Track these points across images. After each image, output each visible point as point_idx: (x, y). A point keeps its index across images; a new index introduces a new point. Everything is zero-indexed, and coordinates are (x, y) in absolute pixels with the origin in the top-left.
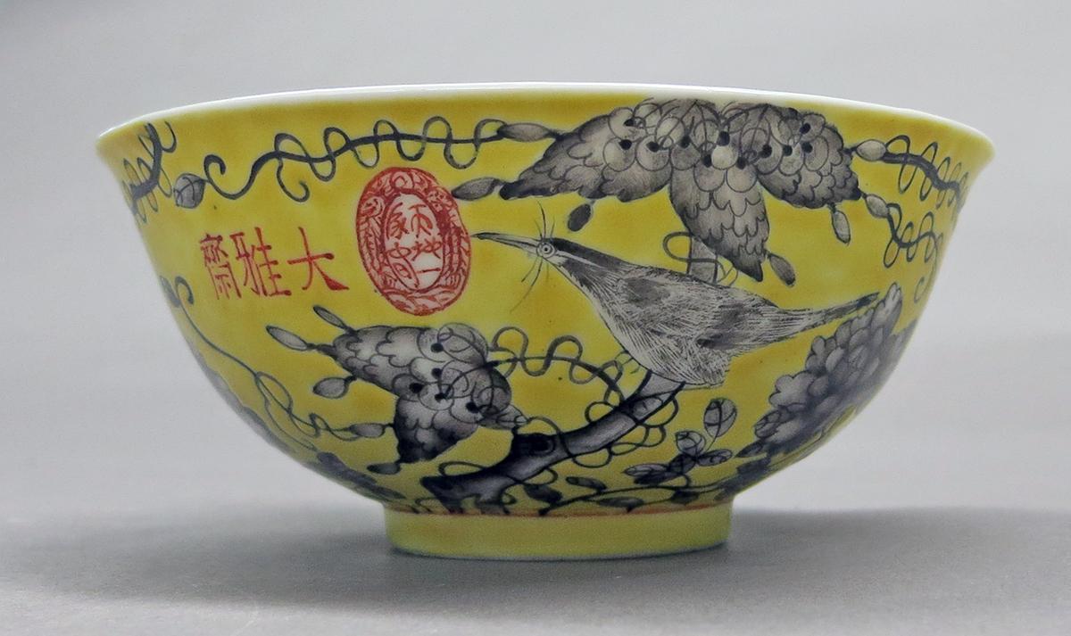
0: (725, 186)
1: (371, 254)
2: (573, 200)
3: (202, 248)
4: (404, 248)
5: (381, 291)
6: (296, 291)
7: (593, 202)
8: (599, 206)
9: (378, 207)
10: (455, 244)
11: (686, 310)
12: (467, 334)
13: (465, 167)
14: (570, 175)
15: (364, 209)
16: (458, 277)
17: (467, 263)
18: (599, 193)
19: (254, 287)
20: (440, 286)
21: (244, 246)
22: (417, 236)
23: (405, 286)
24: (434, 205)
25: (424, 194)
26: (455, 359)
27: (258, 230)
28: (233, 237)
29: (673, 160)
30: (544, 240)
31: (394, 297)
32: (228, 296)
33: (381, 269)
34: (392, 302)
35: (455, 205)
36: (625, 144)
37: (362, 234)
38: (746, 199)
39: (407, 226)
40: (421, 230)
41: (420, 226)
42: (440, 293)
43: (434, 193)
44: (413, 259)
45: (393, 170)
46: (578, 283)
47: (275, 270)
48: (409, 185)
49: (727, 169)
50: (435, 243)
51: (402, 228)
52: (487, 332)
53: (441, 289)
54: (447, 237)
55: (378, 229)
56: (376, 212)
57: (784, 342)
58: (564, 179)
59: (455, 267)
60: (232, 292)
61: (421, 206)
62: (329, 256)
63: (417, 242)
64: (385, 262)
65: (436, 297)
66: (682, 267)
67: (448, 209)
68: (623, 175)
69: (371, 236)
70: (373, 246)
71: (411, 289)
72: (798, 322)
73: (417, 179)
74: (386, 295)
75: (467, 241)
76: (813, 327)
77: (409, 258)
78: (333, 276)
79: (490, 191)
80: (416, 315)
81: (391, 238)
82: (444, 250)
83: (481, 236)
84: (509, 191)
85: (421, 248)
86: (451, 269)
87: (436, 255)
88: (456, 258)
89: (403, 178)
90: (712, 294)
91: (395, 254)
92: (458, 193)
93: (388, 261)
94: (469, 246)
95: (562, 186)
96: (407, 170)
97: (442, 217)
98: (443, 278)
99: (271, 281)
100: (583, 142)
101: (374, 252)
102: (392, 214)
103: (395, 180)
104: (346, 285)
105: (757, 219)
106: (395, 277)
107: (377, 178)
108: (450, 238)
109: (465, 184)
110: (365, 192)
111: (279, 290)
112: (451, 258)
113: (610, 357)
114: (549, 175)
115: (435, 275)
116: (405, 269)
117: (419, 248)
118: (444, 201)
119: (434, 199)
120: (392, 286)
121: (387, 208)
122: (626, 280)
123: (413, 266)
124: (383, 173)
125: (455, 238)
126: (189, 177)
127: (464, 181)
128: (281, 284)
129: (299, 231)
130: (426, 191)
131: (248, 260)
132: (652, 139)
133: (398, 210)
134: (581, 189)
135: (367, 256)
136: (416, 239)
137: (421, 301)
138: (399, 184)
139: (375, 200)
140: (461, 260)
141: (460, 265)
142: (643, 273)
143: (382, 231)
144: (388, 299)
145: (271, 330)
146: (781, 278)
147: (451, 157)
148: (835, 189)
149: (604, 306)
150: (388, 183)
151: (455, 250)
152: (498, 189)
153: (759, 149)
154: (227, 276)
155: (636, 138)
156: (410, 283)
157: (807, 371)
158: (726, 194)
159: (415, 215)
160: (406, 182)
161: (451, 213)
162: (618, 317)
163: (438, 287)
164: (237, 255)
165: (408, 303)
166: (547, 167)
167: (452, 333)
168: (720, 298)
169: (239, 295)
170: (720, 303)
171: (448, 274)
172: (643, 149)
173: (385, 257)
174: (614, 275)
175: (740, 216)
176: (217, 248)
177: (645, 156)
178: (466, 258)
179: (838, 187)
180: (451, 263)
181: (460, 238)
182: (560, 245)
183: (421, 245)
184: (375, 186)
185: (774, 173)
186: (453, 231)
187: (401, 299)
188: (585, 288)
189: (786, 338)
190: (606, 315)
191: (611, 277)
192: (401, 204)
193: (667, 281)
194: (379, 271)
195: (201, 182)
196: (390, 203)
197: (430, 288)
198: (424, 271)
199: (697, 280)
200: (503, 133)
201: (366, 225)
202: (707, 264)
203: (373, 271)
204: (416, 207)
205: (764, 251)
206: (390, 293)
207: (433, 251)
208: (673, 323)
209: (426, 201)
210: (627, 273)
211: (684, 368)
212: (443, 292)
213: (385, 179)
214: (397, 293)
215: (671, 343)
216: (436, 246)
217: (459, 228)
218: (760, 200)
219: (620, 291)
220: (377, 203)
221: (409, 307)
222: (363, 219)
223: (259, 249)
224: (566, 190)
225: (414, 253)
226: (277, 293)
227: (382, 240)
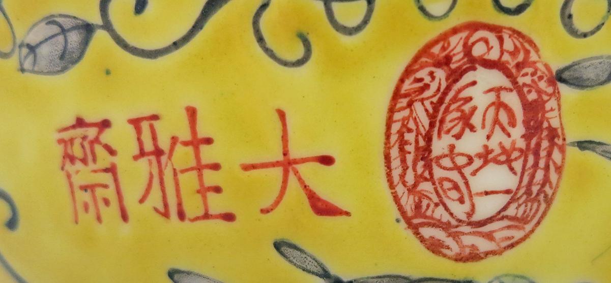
1: (403, 161)
3: (61, 141)
4: (462, 155)
5: (408, 221)
6: (246, 214)
9: (434, 86)
10: (543, 154)
13: (585, 35)
15: (407, 86)
16: (535, 206)
17: (554, 185)
19: (161, 207)
20: (507, 217)
21: (154, 138)
22: (488, 137)
23: (451, 214)
24: (526, 90)
25: (514, 71)
27: (192, 113)
28: (136, 123)
31: (427, 232)
32: (99, 219)
33: (415, 185)
34: (422, 240)
35: (556, 94)
37: (396, 127)
39: (476, 120)
40: (497, 127)
41: (496, 121)
42: (503, 229)
43: (529, 70)
44: (474, 173)
45: (474, 27)
47: (211, 178)
48: (494, 55)
50: (514, 149)
51: (466, 122)
53: (506, 223)
54: (534, 142)
55: (425, 121)
56: (427, 94)
59: (535, 189)
60: (111, 213)
61: (506, 89)
62: (327, 160)
63: (486, 147)
64: (427, 174)
65: (495, 235)
67: (545, 98)
69: (410, 131)
70: (410, 148)
71: (460, 221)
73: (509, 45)
74: (415, 229)
75: (562, 150)
77: (467, 171)
78: (326, 193)
80: (456, 260)
81: (443, 136)
82: (525, 161)
83: (583, 145)
85: (490, 156)
86: (528, 192)
87: (512, 169)
88: (540, 175)
89: (486, 42)
91: (446, 162)
92: (566, 75)
93: (431, 174)
94: (563, 159)
96: (496, 30)
97: (533, 109)
98: (513, 206)
99: (199, 196)
101: (410, 159)
102: (455, 99)
103: (473, 44)
104: (345, 209)
106: (436, 199)
107: (444, 37)
108: (538, 145)
110: (416, 59)
111: (212, 211)
112: (533, 176)
115: (503, 200)
116: (456, 187)
117: (486, 156)
118: (543, 85)
119: (527, 80)
120: (429, 213)
121: (448, 88)
123: (470, 183)
124: (455, 31)
125: (545, 144)
126: (60, 20)
127: (578, 59)
128: (217, 204)
129: (276, 117)
130: (519, 66)
131: (159, 162)
133: (467, 93)
135: (396, 163)
136: (485, 142)
137: (468, 240)
138: (478, 50)
139: (431, 74)
140: (546, 180)
141: (543, 185)
143: (432, 125)
144: (417, 233)
145: (176, 277)
147: (570, 16)
150: (460, 48)
151: (542, 163)
154: (105, 186)
156: (459, 210)
159: (493, 104)
160: (490, 49)
161: (548, 106)
163: (503, 218)
164: (136, 151)
165: (449, 241)
169: (125, 217)
171: (521, 201)
173: (428, 166)
176: (96, 140)
178: (553, 176)
180: (530, 183)
181: (552, 144)
183: (492, 151)
184: (436, 50)
186: (545, 133)
187: (439, 234)
192: (474, 83)
194: (412, 190)
195: (88, 29)
196: (456, 81)
197: (490, 220)
198: (487, 193)
201: (406, 113)
203: (400, 189)
204: (498, 90)
206: (423, 225)
207: (509, 162)
209: (514, 82)
212: (509, 227)
213: (456, 42)
214: (434, 225)
216: (516, 154)
217: (555, 130)
220: (433, 78)
221: (448, 248)
222: (404, 102)
223: (186, 144)
225: (478, 163)
226: (206, 216)
227: (428, 139)
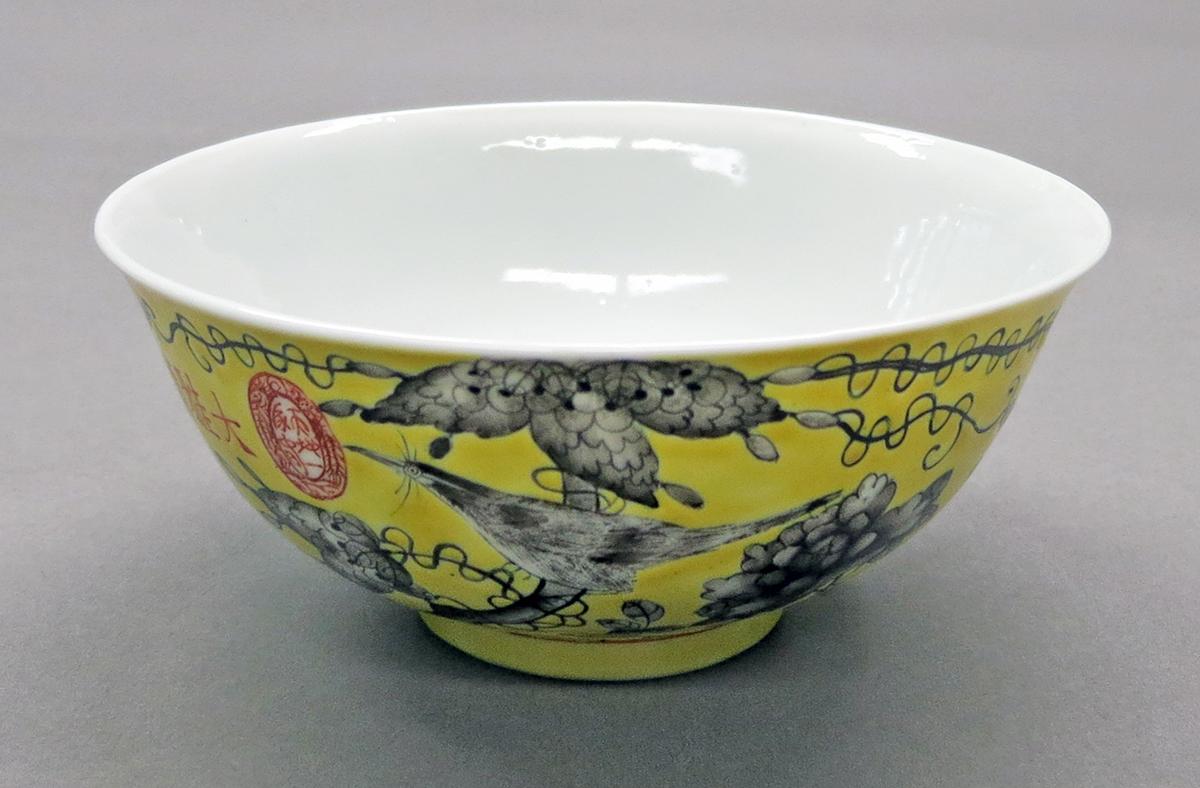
0: (595, 427)
1: (266, 436)
2: (432, 433)
4: (290, 440)
5: (281, 468)
7: (451, 436)
8: (457, 439)
9: (263, 401)
10: (331, 449)
11: (570, 533)
12: (357, 524)
13: (325, 388)
14: (424, 410)
15: (253, 398)
16: (338, 476)
17: (344, 467)
18: (456, 427)
20: (326, 480)
22: (299, 434)
23: (298, 471)
24: (306, 412)
25: (296, 401)
26: (353, 540)
29: (529, 405)
30: (409, 463)
34: (291, 480)
35: (324, 418)
36: (474, 390)
37: (256, 417)
38: (624, 439)
39: (289, 423)
40: (301, 430)
41: (299, 427)
42: (327, 486)
43: (305, 402)
44: (300, 452)
45: (267, 375)
46: (450, 503)
48: (283, 391)
49: (594, 413)
50: (314, 444)
51: (285, 424)
52: (376, 527)
53: (327, 483)
54: (322, 441)
55: (267, 418)
56: (262, 404)
57: (700, 555)
58: (417, 412)
59: (334, 468)
61: (296, 410)
62: (238, 425)
63: (299, 439)
64: (278, 446)
65: (325, 488)
66: (559, 498)
67: (319, 419)
68: (477, 415)
69: (263, 421)
70: (266, 430)
71: (303, 475)
72: (718, 537)
73: (288, 387)
74: (286, 474)
75: (341, 449)
76: (741, 538)
77: (296, 450)
78: (244, 441)
79: (351, 413)
80: (312, 496)
81: (278, 429)
82: (323, 451)
83: (352, 448)
84: (368, 415)
85: (304, 445)
86: (331, 469)
87: (317, 454)
88: (333, 461)
89: (276, 383)
90: (598, 520)
91: (284, 443)
92: (323, 407)
93: (280, 446)
94: (344, 454)
95: (418, 418)
96: (278, 378)
97: (315, 424)
98: (327, 474)
100: (428, 384)
101: (268, 435)
102: (275, 410)
103: (271, 383)
104: (254, 452)
105: (640, 454)
106: (288, 461)
107: (257, 377)
108: (326, 443)
109: (327, 403)
110: (251, 384)
112: (330, 460)
113: (499, 565)
114: (404, 408)
115: (320, 470)
116: (294, 457)
117: (302, 444)
118: (314, 411)
119: (305, 407)
120: (288, 467)
121: (270, 403)
122: (498, 505)
123: (300, 457)
124: (260, 375)
125: (329, 444)
127: (328, 400)
129: (213, 395)
130: (298, 399)
132: (501, 387)
133: (279, 408)
134: (437, 424)
135: (263, 436)
136: (298, 436)
137: (313, 487)
138: (275, 387)
139: (259, 394)
140: (338, 465)
141: (338, 468)
142: (515, 501)
143: (271, 421)
144: (288, 477)
146: (684, 503)
147: (312, 377)
148: (744, 417)
149: (479, 524)
150: (267, 384)
151: (332, 454)
152: (358, 413)
153: (631, 393)
155: (484, 385)
156: (301, 470)
157: (745, 573)
158: (596, 434)
159: (293, 417)
160: (280, 387)
161: (322, 423)
162: (496, 535)
163: (324, 480)
165: (304, 485)
166: (400, 401)
167: (344, 520)
168: (606, 524)
170: (609, 528)
171: (330, 473)
172: (494, 395)
173: (277, 442)
174: (482, 499)
175: (619, 453)
177: (499, 402)
178: (341, 463)
179: (749, 414)
180: (330, 464)
181: (333, 444)
182: (425, 468)
183: (303, 442)
184: (257, 382)
185: (656, 412)
186: (327, 438)
187: (297, 480)
188: (456, 507)
189: (704, 551)
190: (484, 533)
191: (482, 502)
192: (280, 404)
193: (540, 508)
194: (276, 452)
196: (272, 400)
197: (318, 479)
198: (310, 464)
199: (577, 508)
200: (351, 367)
201: (257, 411)
202: (587, 496)
203: (271, 450)
204: (293, 410)
205: (655, 482)
206: (288, 473)
207: (314, 450)
208: (557, 543)
209: (299, 408)
210: (497, 499)
211: (582, 579)
212: (329, 485)
213: (263, 380)
214: (293, 474)
215: (561, 560)
216: (316, 447)
217: (332, 437)
218: (641, 437)
219: (493, 513)
220: (261, 397)
221: (304, 488)
222: (254, 405)
224: (422, 423)
225: (299, 447)
227: (272, 428)
